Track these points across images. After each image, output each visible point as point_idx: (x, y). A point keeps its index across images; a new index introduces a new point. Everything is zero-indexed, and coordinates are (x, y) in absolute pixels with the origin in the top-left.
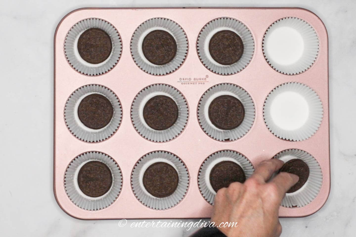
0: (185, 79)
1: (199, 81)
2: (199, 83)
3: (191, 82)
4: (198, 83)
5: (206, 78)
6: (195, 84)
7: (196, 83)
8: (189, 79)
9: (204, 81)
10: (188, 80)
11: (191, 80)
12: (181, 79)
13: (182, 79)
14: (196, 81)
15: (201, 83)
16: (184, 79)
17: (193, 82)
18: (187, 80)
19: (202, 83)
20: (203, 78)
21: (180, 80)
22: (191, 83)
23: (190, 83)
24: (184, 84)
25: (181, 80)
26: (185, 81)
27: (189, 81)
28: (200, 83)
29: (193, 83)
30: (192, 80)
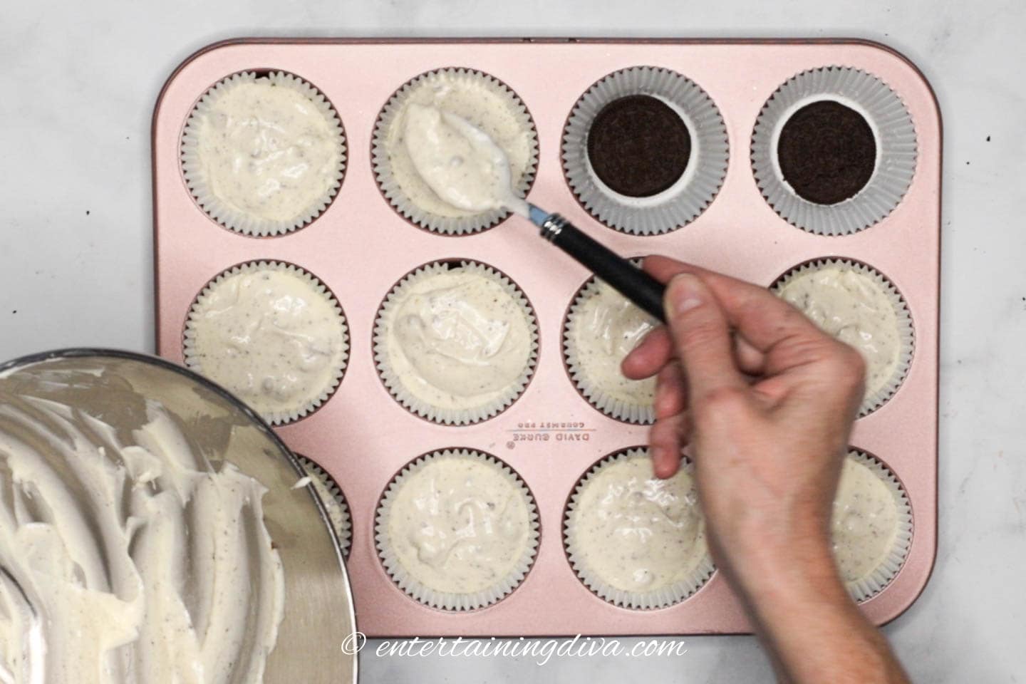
0: (573, 439)
1: (534, 434)
2: (534, 426)
3: (555, 428)
4: (538, 427)
5: (515, 442)
6: (545, 425)
7: (542, 426)
8: (563, 437)
9: (519, 433)
10: (566, 436)
11: (557, 436)
12: (586, 437)
13: (581, 437)
14: (542, 433)
15: (527, 426)
16: (578, 436)
17: (551, 428)
18: (568, 437)
19: (524, 428)
20: (521, 439)
21: (588, 435)
22: (555, 425)
23: (560, 428)
24: (576, 425)
25: (584, 435)
26: (573, 433)
27: (563, 433)
28: (530, 425)
29: (551, 425)
30: (553, 435)
